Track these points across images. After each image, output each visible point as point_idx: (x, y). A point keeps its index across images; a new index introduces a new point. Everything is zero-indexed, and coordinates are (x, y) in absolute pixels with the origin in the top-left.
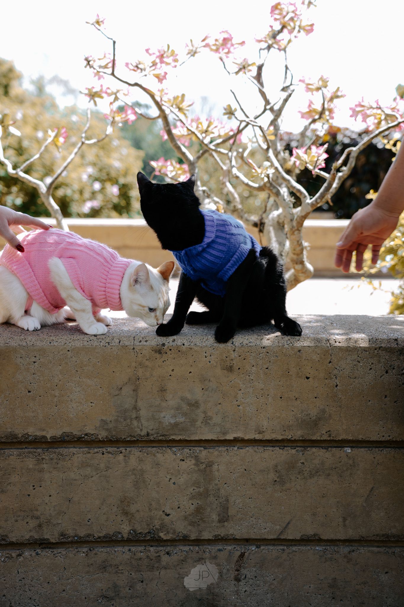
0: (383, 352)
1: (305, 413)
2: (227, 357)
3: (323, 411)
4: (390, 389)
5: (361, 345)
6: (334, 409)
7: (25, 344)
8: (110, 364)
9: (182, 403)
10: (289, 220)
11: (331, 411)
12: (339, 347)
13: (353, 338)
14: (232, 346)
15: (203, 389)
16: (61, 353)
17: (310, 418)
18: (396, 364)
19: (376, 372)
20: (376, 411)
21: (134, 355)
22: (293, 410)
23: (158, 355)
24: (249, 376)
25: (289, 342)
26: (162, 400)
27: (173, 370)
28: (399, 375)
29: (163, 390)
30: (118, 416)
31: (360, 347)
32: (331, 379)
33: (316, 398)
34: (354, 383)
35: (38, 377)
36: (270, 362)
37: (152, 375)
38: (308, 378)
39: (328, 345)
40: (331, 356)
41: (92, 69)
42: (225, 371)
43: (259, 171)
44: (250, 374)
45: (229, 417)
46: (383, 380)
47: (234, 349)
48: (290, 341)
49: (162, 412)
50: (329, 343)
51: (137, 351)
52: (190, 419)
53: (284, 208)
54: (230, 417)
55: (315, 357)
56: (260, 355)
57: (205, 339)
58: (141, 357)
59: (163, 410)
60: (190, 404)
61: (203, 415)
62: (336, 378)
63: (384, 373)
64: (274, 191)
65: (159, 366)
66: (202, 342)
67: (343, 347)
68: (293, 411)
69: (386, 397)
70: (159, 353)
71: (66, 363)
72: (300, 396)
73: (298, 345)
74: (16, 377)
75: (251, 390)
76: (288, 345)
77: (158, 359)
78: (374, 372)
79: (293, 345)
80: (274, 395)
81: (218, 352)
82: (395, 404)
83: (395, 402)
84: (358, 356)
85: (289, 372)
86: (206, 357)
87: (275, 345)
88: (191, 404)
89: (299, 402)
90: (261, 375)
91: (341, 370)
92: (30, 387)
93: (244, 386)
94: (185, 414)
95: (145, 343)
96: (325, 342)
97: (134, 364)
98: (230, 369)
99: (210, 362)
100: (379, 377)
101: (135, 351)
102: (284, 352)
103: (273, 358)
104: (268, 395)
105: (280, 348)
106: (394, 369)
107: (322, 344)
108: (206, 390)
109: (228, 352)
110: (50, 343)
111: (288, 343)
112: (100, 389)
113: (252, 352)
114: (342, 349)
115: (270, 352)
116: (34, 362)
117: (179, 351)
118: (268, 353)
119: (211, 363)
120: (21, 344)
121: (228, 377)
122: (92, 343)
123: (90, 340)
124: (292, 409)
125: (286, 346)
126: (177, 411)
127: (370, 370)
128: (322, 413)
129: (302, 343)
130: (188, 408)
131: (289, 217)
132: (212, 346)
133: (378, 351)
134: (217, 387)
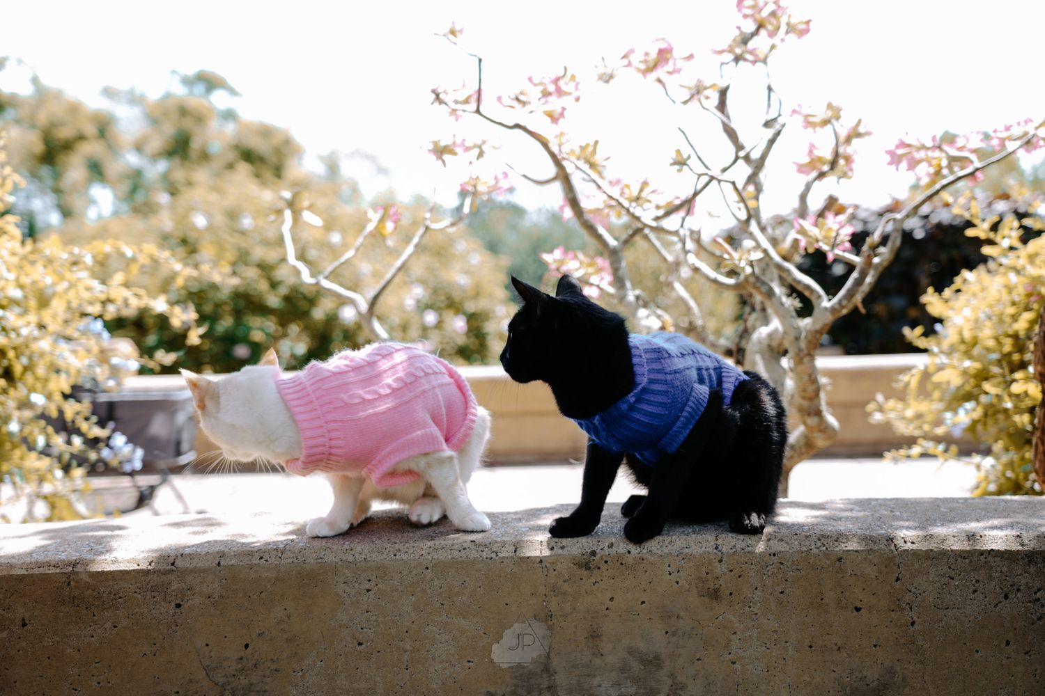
0: (996, 559)
1: (857, 674)
2: (707, 573)
3: (891, 671)
4: (1015, 629)
5: (954, 548)
6: (911, 668)
7: (351, 558)
8: (500, 591)
9: (631, 659)
10: (792, 338)
11: (905, 672)
12: (912, 552)
13: (936, 534)
14: (715, 553)
15: (667, 632)
16: (414, 572)
17: (868, 685)
18: (1023, 582)
19: (986, 597)
20: (991, 670)
21: (541, 573)
22: (835, 669)
23: (584, 573)
24: (750, 607)
25: (819, 544)
26: (594, 654)
27: (613, 598)
28: (1030, 602)
29: (595, 636)
30: (516, 686)
31: (952, 550)
32: (902, 610)
33: (875, 646)
34: (945, 618)
35: (374, 617)
36: (787, 580)
37: (574, 609)
38: (858, 609)
39: (893, 548)
40: (899, 568)
41: (443, 106)
42: (706, 599)
43: (736, 255)
44: (751, 604)
45: (716, 684)
46: (1000, 612)
47: (719, 558)
48: (822, 541)
49: (595, 676)
50: (893, 545)
51: (548, 566)
52: (645, 688)
53: (783, 318)
54: (719, 684)
55: (869, 570)
56: (768, 568)
57: (666, 542)
58: (556, 575)
59: (597, 673)
60: (645, 661)
61: (669, 681)
62: (911, 608)
63: (1001, 598)
64: (764, 289)
65: (587, 593)
66: (662, 546)
67: (921, 550)
68: (834, 672)
69: (1008, 643)
70: (586, 570)
71: (424, 591)
72: (845, 644)
73: (837, 549)
74: (337, 618)
75: (755, 633)
76: (818, 548)
77: (585, 579)
78: (982, 597)
79: (827, 549)
80: (797, 642)
81: (691, 564)
82: (1027, 657)
83: (1025, 654)
84: (950, 568)
85: (822, 599)
86: (670, 574)
87: (795, 550)
88: (647, 660)
89: (846, 655)
90: (772, 604)
91: (920, 594)
92: (361, 636)
93: (742, 625)
94: (636, 680)
95: (560, 551)
96: (886, 543)
97: (542, 590)
98: (715, 595)
99: (677, 583)
100: (993, 606)
101: (544, 566)
102: (811, 562)
103: (791, 573)
104: (786, 642)
105: (804, 555)
106: (1019, 590)
107: (880, 546)
108: (674, 635)
109: (710, 564)
110: (395, 555)
111: (818, 546)
112: (483, 635)
113: (753, 562)
114: (919, 555)
115: (785, 563)
116: (368, 591)
117: (622, 564)
118: (782, 564)
119: (679, 584)
120: (344, 558)
121: (711, 610)
122: (468, 553)
123: (464, 549)
124: (832, 668)
125: (815, 551)
126: (622, 673)
127: (973, 593)
128: (888, 675)
129: (843, 545)
130: (642, 667)
131: (792, 334)
132: (680, 553)
133: (986, 558)
134: (693, 628)
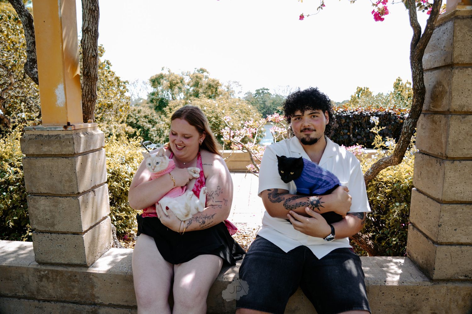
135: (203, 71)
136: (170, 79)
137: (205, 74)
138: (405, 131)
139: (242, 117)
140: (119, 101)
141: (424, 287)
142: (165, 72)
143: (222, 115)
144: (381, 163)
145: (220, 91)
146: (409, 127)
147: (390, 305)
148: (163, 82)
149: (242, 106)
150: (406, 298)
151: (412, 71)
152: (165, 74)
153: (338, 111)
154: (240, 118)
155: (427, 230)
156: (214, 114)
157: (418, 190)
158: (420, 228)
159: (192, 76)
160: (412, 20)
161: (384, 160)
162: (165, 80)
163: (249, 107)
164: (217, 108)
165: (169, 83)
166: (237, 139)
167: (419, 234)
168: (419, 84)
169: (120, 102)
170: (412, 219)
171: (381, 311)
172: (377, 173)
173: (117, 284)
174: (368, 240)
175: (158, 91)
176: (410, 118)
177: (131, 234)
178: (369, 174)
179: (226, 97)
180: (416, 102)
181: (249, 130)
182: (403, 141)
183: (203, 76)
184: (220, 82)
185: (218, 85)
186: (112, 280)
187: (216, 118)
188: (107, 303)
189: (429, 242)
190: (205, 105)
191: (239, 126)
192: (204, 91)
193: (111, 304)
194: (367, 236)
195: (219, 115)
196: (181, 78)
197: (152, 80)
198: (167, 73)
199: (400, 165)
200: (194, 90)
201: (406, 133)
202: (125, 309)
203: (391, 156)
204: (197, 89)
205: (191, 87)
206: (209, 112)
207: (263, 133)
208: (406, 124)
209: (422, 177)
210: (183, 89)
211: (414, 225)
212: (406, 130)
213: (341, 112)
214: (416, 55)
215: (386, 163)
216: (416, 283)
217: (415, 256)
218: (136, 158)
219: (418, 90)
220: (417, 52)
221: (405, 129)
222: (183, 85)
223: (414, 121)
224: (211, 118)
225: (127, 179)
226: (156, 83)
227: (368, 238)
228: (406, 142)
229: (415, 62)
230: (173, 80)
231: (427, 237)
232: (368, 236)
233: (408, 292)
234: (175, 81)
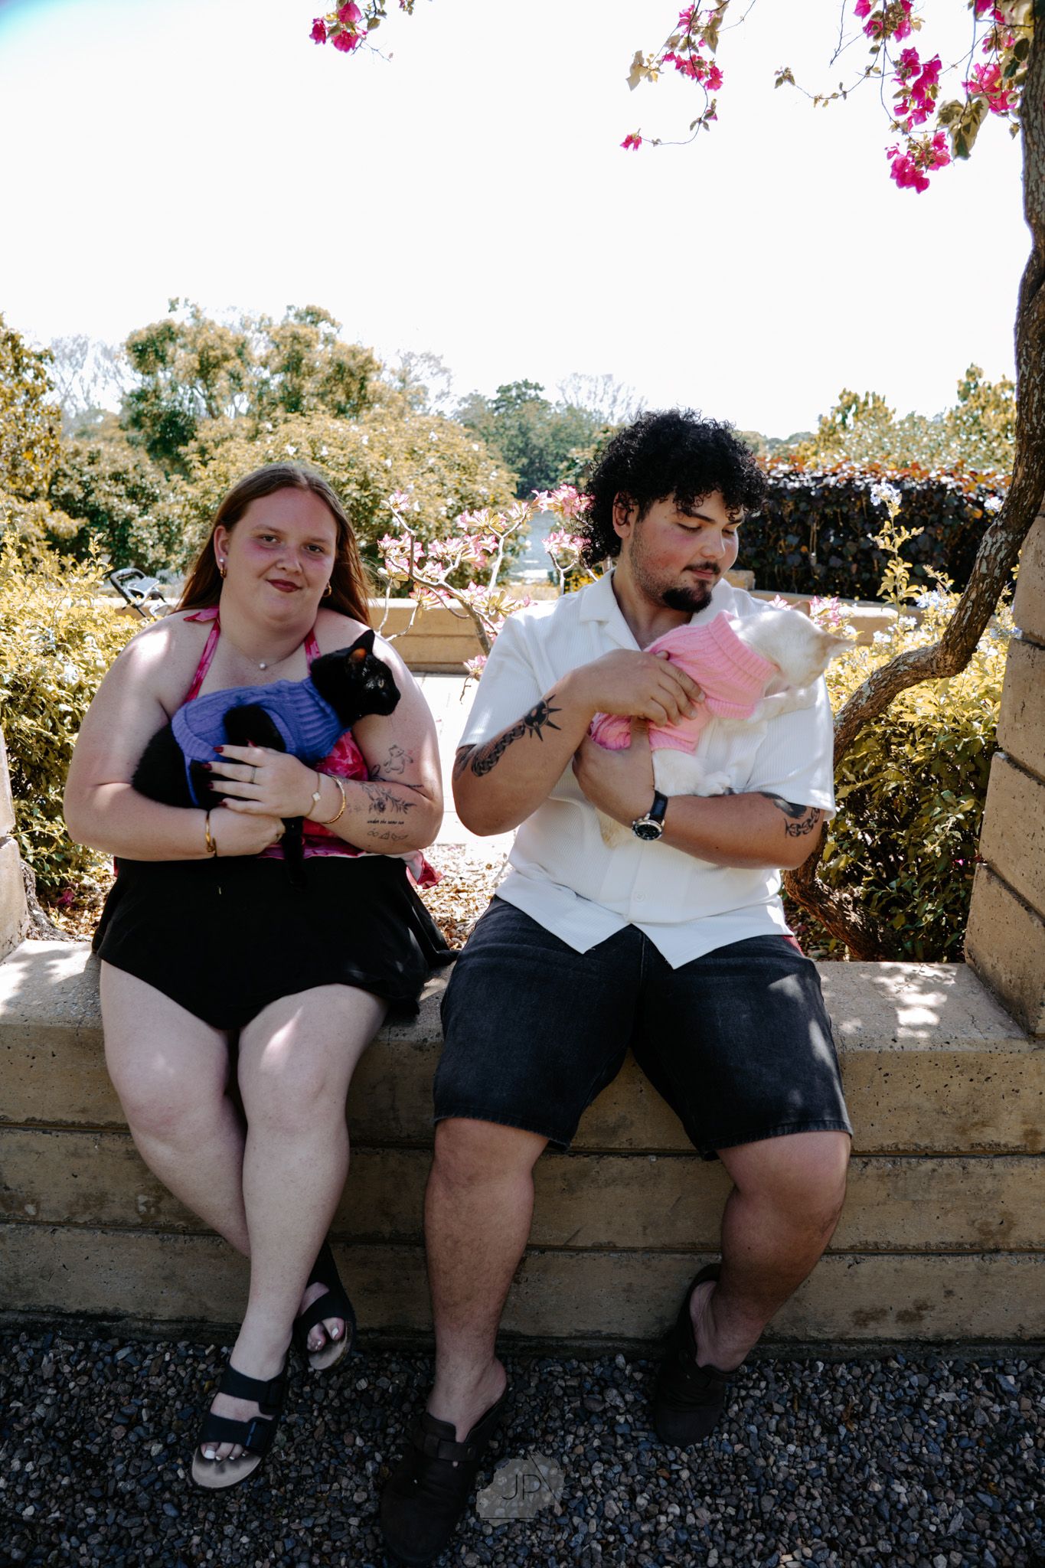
70: (419, 1050)
77: (418, 1056)
135: (315, 316)
136: (200, 343)
137: (324, 327)
138: (984, 570)
139: (450, 484)
140: (20, 423)
141: (1009, 1056)
142: (181, 318)
143: (383, 475)
144: (902, 668)
145: (375, 391)
146: (995, 559)
147: (905, 1109)
148: (174, 354)
149: (451, 445)
150: (954, 1088)
151: (1018, 373)
152: (182, 324)
153: (773, 473)
154: (443, 485)
155: (1030, 886)
156: (356, 471)
157: (1010, 759)
158: (1009, 879)
159: (277, 333)
160: (1033, 203)
161: (911, 661)
162: (183, 346)
163: (475, 447)
164: (366, 450)
165: (195, 356)
166: (436, 572)
167: (1007, 896)
168: (1038, 420)
169: (24, 425)
170: (987, 848)
171: (877, 1127)
172: (890, 700)
173: (50, 1057)
174: (850, 907)
175: (157, 384)
176: (1002, 527)
177: (85, 887)
178: (863, 702)
179: (395, 411)
180: (1023, 478)
181: (475, 544)
182: (973, 602)
183: (317, 334)
184: (376, 358)
185: (370, 366)
186: (33, 1044)
187: (364, 485)
188: (22, 1118)
189: (1032, 922)
190: (326, 438)
191: (439, 513)
192: (321, 390)
193: (33, 1119)
194: (846, 895)
195: (371, 475)
196: (238, 339)
197: (136, 345)
198: (189, 323)
199: (962, 676)
200: (282, 385)
201: (984, 577)
202: (79, 1135)
203: (935, 649)
204: (296, 381)
205: (273, 373)
206: (339, 464)
207: (520, 539)
208: (988, 548)
209: (1027, 719)
210: (246, 381)
211: (991, 870)
212: (988, 569)
213: (781, 475)
214: (1034, 321)
215: (916, 668)
216: (986, 1045)
217: (988, 961)
218: (91, 635)
219: (1032, 438)
220: (1038, 312)
221: (984, 564)
222: (247, 364)
223: (1013, 539)
224: (344, 484)
225: (63, 707)
226: (152, 358)
227: (849, 903)
228: (983, 605)
229: (1031, 346)
230: (212, 348)
231: (1029, 907)
232: (852, 894)
233: (961, 1072)
234: (218, 353)
